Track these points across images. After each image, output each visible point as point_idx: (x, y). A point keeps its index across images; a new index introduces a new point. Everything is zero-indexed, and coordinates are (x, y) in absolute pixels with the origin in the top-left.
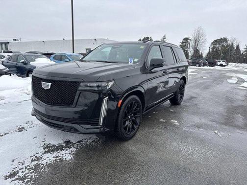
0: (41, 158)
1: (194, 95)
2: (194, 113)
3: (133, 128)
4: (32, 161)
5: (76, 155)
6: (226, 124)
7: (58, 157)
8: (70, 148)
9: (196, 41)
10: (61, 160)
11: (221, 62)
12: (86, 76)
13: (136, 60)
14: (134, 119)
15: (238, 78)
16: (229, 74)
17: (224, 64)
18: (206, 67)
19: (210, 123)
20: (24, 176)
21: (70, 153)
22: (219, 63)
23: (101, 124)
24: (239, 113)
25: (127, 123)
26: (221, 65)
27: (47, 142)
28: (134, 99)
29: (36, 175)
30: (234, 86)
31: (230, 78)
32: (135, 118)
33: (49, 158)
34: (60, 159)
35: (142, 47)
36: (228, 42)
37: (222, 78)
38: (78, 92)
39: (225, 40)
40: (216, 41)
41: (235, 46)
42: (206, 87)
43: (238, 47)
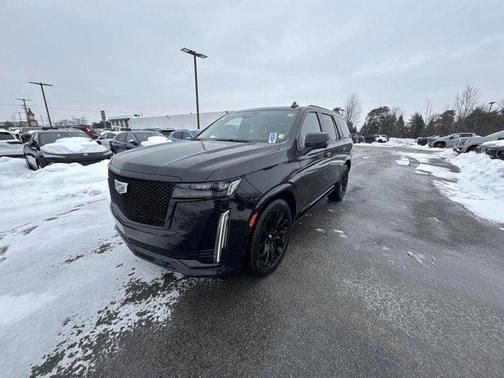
0: (116, 314)
1: (358, 185)
2: (365, 216)
3: (277, 253)
4: (99, 323)
5: (177, 309)
6: (419, 236)
7: (145, 313)
8: (170, 290)
9: (349, 111)
10: (149, 322)
11: (381, 137)
12: (186, 171)
13: (281, 136)
14: (278, 238)
15: (410, 158)
16: (394, 153)
17: (384, 139)
18: (362, 144)
19: (395, 234)
20: (70, 368)
21: (167, 304)
22: (377, 139)
23: (218, 260)
24: (432, 215)
25: (267, 248)
26: (380, 141)
27: (137, 276)
28: (278, 206)
29: (93, 365)
30: (408, 169)
31: (399, 157)
32: (281, 236)
33: (129, 316)
34: (147, 320)
35: (290, 115)
36: (389, 113)
37: (388, 159)
38: (172, 202)
39: (385, 109)
40: (374, 111)
41: (398, 117)
42: (372, 172)
43: (401, 118)
